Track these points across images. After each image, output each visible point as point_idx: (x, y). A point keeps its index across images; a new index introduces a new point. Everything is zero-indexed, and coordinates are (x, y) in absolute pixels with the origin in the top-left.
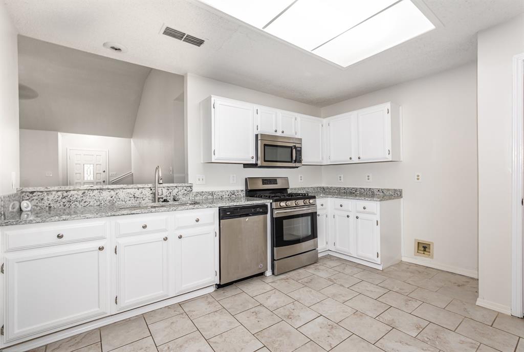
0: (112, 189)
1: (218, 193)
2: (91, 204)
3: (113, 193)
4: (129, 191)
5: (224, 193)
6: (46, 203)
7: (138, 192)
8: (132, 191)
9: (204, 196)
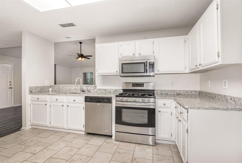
0: (69, 86)
1: (108, 90)
2: (64, 91)
3: (70, 87)
4: (74, 87)
5: (111, 90)
6: (55, 89)
7: (77, 88)
8: (75, 87)
9: (101, 91)
